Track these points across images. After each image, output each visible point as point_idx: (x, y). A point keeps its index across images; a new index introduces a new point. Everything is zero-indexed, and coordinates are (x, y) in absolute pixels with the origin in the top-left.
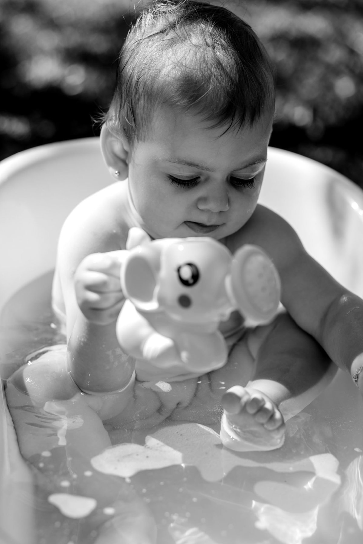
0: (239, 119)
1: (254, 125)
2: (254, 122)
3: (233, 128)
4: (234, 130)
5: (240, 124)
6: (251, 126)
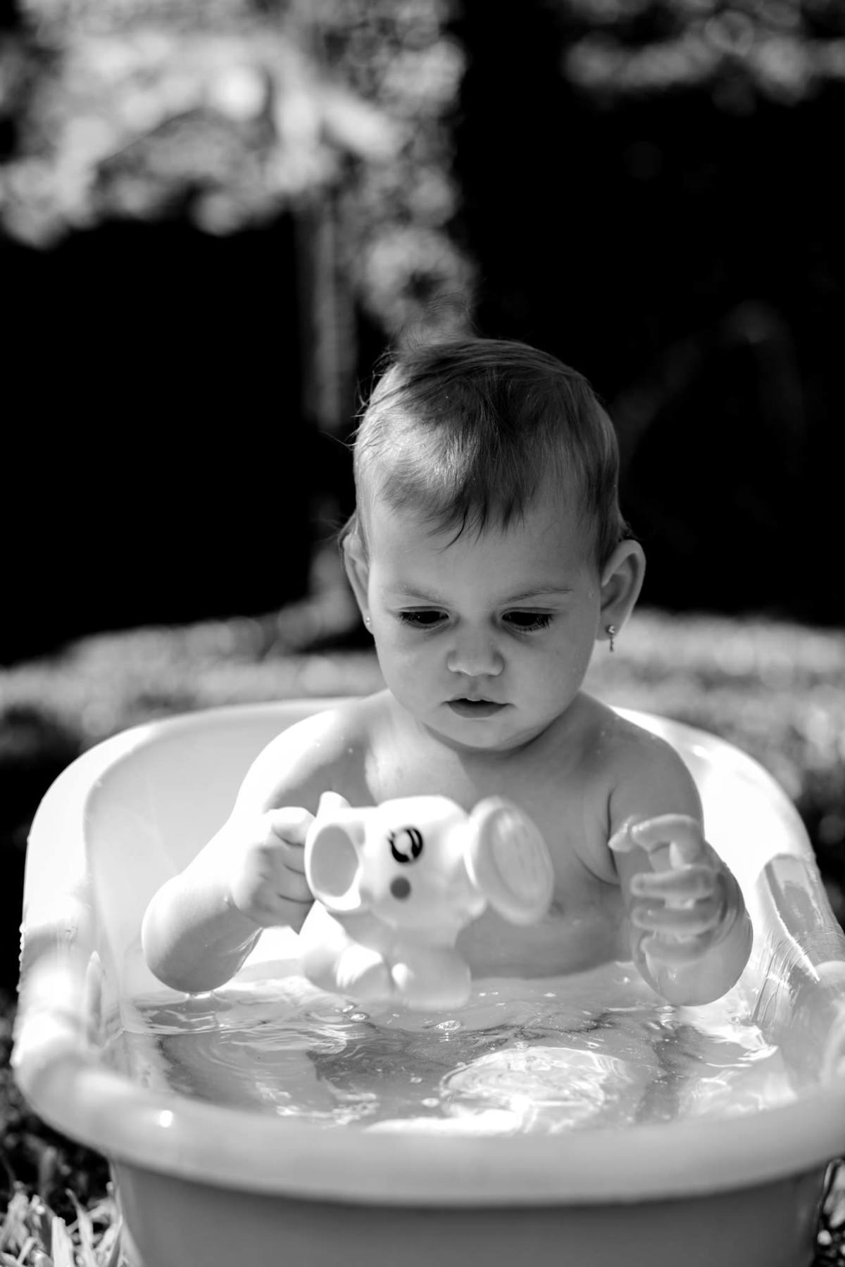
0: (477, 518)
2: (510, 523)
3: (467, 533)
4: (470, 537)
5: (481, 526)
6: (503, 531)
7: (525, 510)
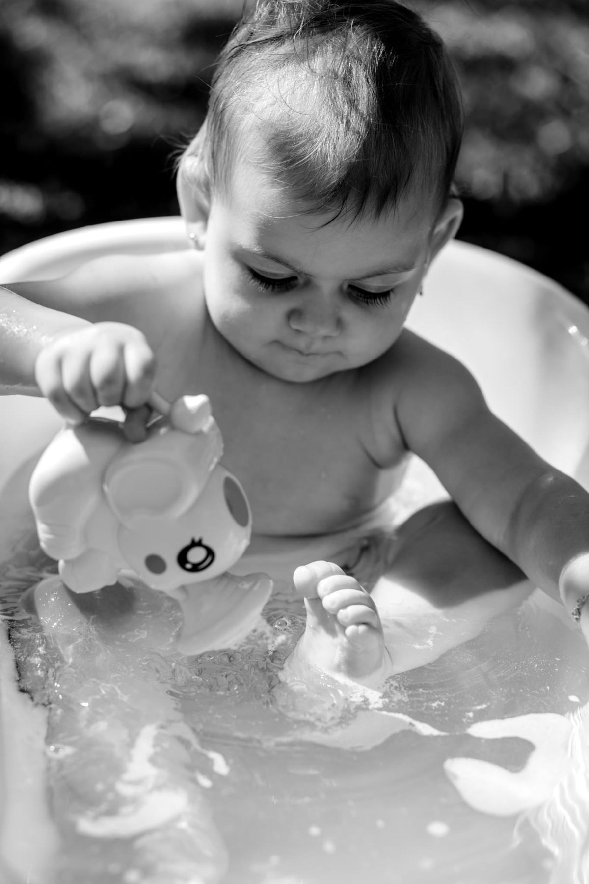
0: (354, 205)
1: (382, 216)
2: (383, 212)
3: (343, 218)
4: (344, 222)
5: (356, 214)
6: (375, 218)
7: (398, 201)
